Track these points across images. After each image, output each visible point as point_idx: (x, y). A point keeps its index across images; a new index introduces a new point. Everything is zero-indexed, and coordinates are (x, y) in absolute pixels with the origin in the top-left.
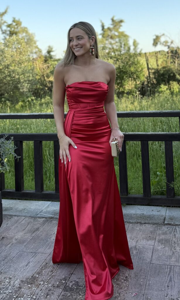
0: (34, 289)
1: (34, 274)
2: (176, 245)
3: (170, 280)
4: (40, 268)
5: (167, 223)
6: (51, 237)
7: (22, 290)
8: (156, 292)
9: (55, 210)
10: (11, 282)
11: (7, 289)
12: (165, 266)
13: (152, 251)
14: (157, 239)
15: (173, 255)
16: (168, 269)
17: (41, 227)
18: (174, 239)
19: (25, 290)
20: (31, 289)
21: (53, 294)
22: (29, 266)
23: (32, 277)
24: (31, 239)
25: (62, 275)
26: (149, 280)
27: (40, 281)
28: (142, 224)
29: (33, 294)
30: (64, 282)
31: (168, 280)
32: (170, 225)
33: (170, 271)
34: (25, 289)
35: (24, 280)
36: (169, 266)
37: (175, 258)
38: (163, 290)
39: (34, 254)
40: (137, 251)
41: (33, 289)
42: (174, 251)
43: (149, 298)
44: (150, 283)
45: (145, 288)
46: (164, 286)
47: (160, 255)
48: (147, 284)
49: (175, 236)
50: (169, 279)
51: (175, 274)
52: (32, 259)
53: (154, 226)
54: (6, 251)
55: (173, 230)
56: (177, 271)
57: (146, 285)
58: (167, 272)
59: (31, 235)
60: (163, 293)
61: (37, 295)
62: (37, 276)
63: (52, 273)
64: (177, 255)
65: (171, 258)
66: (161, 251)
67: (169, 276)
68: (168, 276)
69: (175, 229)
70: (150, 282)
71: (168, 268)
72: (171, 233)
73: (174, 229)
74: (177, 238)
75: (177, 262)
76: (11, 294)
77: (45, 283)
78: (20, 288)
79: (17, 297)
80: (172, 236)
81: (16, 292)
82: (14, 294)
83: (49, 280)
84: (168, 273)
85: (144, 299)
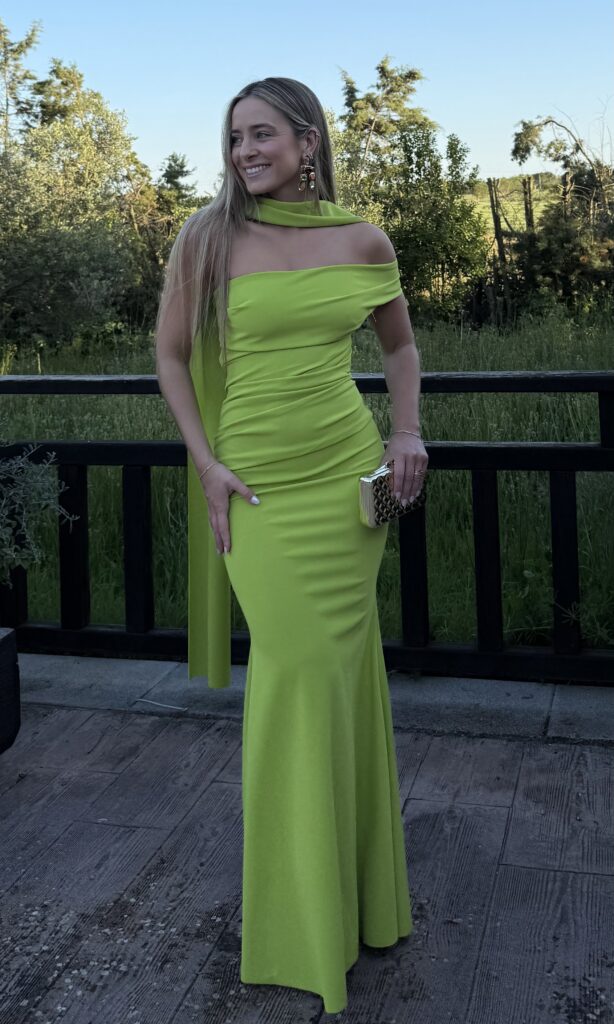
0: (123, 943)
1: (122, 895)
2: (583, 807)
3: (563, 919)
4: (143, 874)
5: (554, 735)
6: (176, 778)
7: (82, 945)
8: (515, 957)
9: (189, 690)
10: (50, 919)
11: (35, 940)
12: (547, 873)
13: (504, 824)
14: (521, 788)
15: (572, 838)
16: (558, 884)
17: (143, 743)
18: (576, 789)
19: (94, 945)
20: (112, 942)
21: (183, 957)
22: (106, 869)
23: (115, 902)
24: (111, 781)
25: (214, 900)
26: (495, 918)
27: (142, 917)
28: (474, 737)
29: (119, 957)
30: (219, 919)
31: (555, 917)
32: (564, 743)
33: (563, 891)
34: (91, 941)
35: (91, 911)
36: (558, 874)
37: (579, 847)
38: (539, 951)
39: (122, 829)
40: (457, 825)
41: (118, 942)
42: (576, 824)
43: (495, 974)
44: (496, 927)
45: (481, 942)
46: (541, 939)
47: (531, 837)
48: (488, 932)
49: (580, 779)
50: (558, 915)
51: (578, 899)
52: (117, 845)
53: (513, 745)
54: (30, 820)
55: (575, 758)
56: (585, 889)
57: (484, 933)
58: (551, 893)
59: (113, 769)
60: (538, 961)
61: (132, 960)
62: (133, 900)
63: (179, 890)
64: (586, 840)
65: (567, 848)
66: (534, 824)
67: (560, 907)
68: (557, 906)
69: (582, 755)
70: (498, 924)
71: (555, 881)
72: (565, 768)
73: (576, 754)
74: (585, 783)
75: (585, 862)
76: (48, 957)
77: (160, 924)
78: (77, 938)
79: (66, 967)
80: (569, 777)
81: (64, 951)
82: (57, 957)
83: (170, 913)
84: (556, 895)
85: (477, 977)
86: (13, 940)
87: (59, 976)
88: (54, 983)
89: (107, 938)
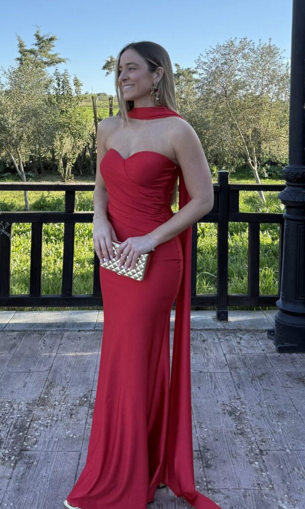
0: (50, 411)
1: (41, 395)
2: (208, 351)
3: (216, 387)
4: (45, 388)
7: (34, 413)
11: (12, 414)
15: (208, 362)
16: (209, 377)
19: (39, 412)
20: (45, 411)
21: (78, 412)
22: (28, 387)
23: (39, 398)
25: (80, 393)
27: (53, 402)
29: (51, 415)
30: (85, 399)
31: (212, 387)
33: (212, 379)
34: (37, 411)
35: (31, 402)
36: (208, 373)
37: (212, 364)
41: (48, 411)
51: (218, 381)
56: (219, 377)
58: (208, 380)
62: (46, 397)
63: (63, 392)
64: (214, 362)
65: (208, 365)
67: (213, 384)
68: (211, 383)
73: (199, 334)
74: (206, 344)
75: (216, 369)
76: (21, 418)
77: (62, 403)
78: (31, 411)
79: (32, 420)
80: (199, 342)
81: (27, 416)
82: (26, 418)
83: (64, 399)
84: (210, 380)
86: (2, 414)
87: (30, 424)
88: (29, 426)
89: (43, 410)
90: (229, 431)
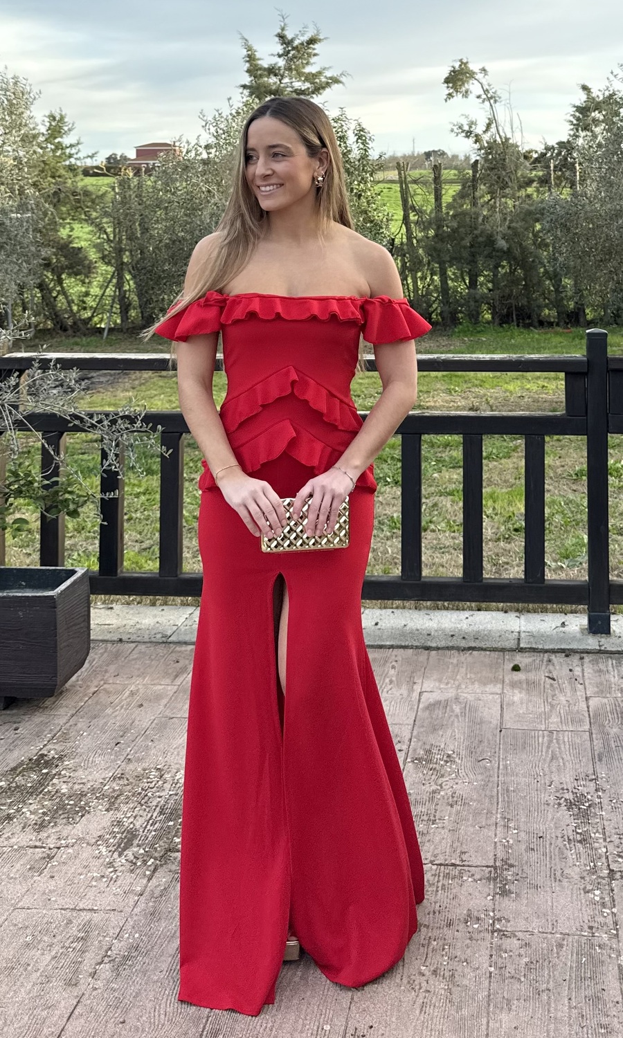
2: (557, 692)
3: (554, 758)
5: (526, 646)
8: (524, 779)
12: (536, 732)
13: (499, 705)
14: (507, 682)
15: (551, 711)
16: (546, 738)
18: (549, 681)
26: (505, 759)
28: (463, 650)
31: (547, 757)
32: (534, 651)
33: (550, 742)
36: (545, 732)
37: (557, 716)
38: (540, 775)
40: (463, 707)
42: (553, 702)
43: (512, 789)
44: (506, 764)
45: (498, 773)
46: (540, 768)
47: (521, 712)
48: (501, 767)
50: (550, 756)
51: (562, 746)
53: (494, 654)
56: (566, 739)
58: (542, 745)
64: (562, 712)
65: (549, 718)
66: (521, 704)
67: (550, 751)
68: (547, 751)
69: (549, 659)
71: (543, 737)
72: (539, 668)
73: (545, 659)
74: (555, 677)
75: (564, 724)
84: (545, 745)
85: (500, 791)
90: (560, 836)
